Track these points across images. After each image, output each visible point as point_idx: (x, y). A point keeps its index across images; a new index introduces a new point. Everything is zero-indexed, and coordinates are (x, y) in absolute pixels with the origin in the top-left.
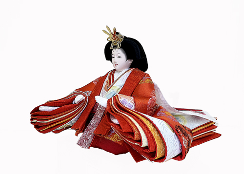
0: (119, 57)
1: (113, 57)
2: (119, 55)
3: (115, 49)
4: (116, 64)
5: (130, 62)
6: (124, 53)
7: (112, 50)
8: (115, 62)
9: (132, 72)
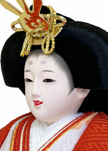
0: (48, 81)
1: (29, 80)
2: (49, 76)
3: (37, 55)
4: (37, 103)
5: (81, 95)
6: (62, 67)
7: (26, 57)
8: (34, 96)
9: (90, 125)
